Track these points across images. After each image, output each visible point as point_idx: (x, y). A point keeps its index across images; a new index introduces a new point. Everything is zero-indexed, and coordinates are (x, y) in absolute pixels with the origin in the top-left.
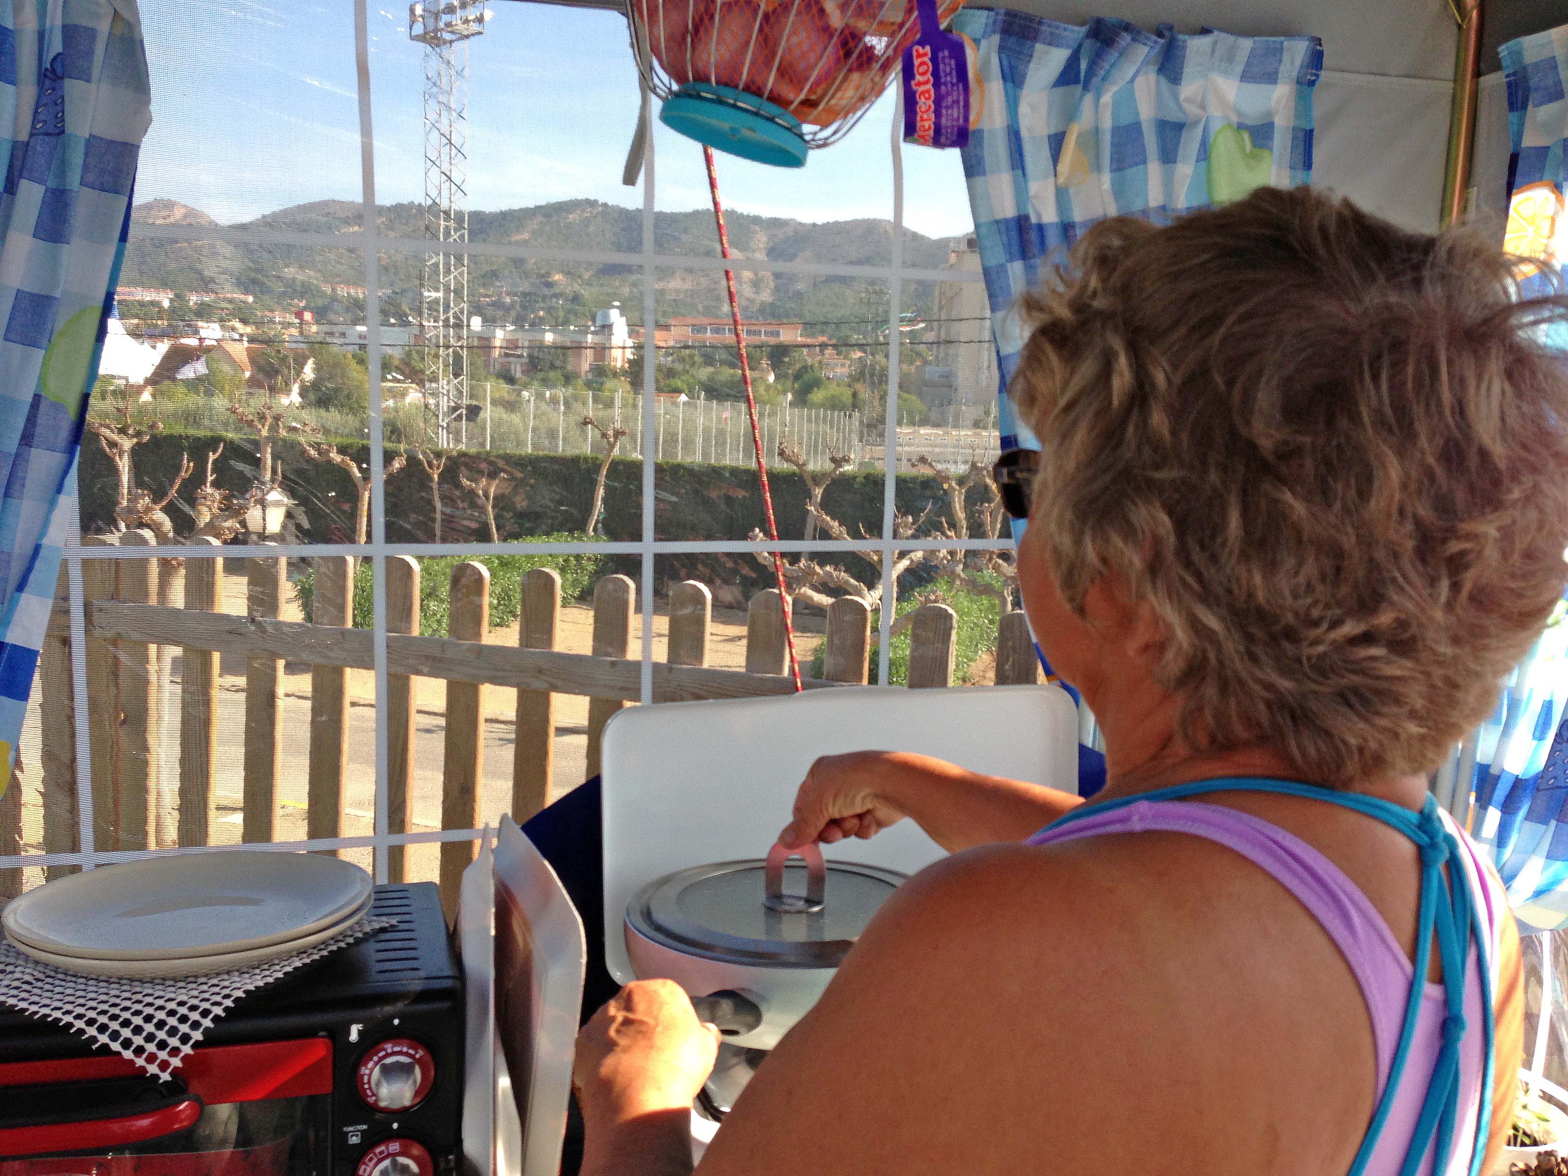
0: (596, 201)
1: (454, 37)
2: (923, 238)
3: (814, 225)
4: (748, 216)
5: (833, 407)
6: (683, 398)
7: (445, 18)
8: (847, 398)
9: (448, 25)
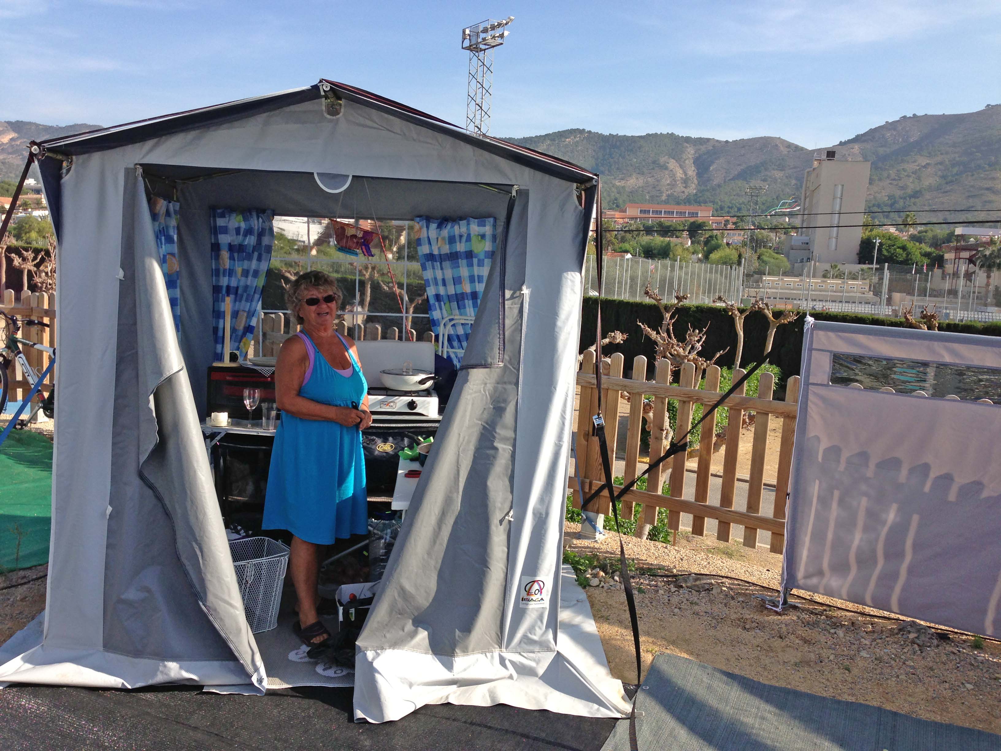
0: (584, 130)
1: (487, 47)
2: (802, 149)
3: (727, 142)
4: (682, 137)
5: (725, 263)
6: (629, 256)
7: (482, 35)
8: (735, 257)
9: (484, 39)
